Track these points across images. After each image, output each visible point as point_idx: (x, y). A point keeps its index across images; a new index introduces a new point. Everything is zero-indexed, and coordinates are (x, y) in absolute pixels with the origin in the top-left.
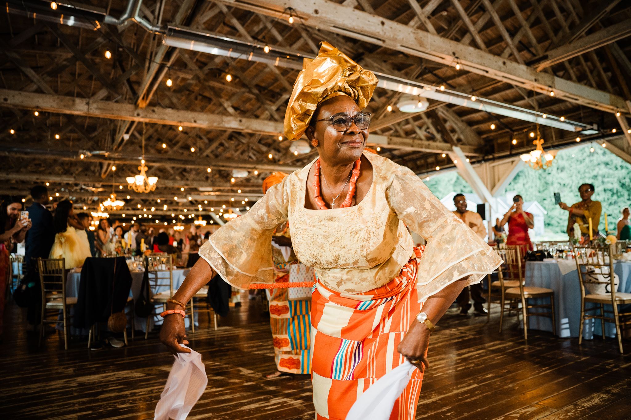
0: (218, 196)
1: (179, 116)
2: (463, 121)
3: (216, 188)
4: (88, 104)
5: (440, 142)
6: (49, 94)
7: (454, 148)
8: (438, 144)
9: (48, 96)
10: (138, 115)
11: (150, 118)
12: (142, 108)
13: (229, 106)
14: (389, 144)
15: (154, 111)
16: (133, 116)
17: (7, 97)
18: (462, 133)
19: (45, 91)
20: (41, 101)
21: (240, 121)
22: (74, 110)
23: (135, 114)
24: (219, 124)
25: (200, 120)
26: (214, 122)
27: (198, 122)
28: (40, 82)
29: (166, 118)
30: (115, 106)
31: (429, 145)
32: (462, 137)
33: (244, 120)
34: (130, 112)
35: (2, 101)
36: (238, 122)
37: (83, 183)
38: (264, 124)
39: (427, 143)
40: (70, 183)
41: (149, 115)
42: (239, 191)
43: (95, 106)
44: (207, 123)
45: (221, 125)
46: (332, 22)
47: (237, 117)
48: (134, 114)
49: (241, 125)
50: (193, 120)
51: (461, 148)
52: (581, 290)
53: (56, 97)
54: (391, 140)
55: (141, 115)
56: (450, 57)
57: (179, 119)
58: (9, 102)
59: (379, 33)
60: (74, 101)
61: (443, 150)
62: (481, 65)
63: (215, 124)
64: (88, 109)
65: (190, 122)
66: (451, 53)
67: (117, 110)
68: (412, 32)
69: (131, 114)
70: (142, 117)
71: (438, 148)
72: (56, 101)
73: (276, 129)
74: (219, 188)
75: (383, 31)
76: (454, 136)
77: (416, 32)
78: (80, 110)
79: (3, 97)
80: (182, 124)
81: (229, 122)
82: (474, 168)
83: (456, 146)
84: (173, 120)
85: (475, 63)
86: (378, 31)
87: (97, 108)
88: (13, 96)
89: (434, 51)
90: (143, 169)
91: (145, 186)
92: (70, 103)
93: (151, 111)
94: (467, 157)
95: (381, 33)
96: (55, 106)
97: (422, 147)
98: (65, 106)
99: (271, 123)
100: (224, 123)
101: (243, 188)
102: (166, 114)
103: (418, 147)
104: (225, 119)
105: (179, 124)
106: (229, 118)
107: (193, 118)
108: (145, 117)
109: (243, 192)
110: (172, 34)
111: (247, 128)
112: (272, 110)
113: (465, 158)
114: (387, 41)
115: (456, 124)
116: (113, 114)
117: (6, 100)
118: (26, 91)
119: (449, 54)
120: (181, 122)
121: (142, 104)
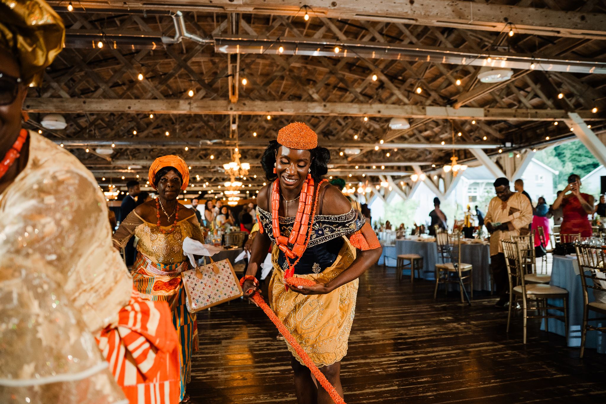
0: (341, 172)
1: (267, 107)
2: (582, 82)
3: (337, 165)
4: (190, 104)
5: (552, 109)
6: (161, 99)
7: (570, 114)
8: (549, 111)
9: (159, 101)
10: (231, 109)
11: (241, 110)
12: (234, 103)
13: (314, 93)
14: (486, 116)
15: (244, 104)
16: (227, 110)
17: (130, 105)
18: (581, 96)
19: (158, 97)
20: (154, 105)
21: (325, 106)
22: (179, 110)
23: (229, 109)
24: (304, 111)
25: (285, 108)
26: (298, 109)
27: (285, 110)
28: (153, 90)
29: (256, 109)
30: (212, 103)
31: (536, 113)
32: (582, 100)
33: (328, 105)
34: (224, 107)
35: (127, 109)
36: (322, 107)
37: (218, 166)
38: (348, 106)
39: (534, 111)
40: (207, 166)
41: (240, 109)
42: (357, 167)
43: (195, 105)
44: (293, 110)
45: (307, 111)
46: (352, 11)
47: (321, 103)
48: (227, 108)
49: (325, 110)
50: (279, 109)
51: (580, 114)
52: (584, 296)
53: (165, 101)
54: (488, 111)
55: (234, 109)
56: (501, 24)
57: (268, 109)
58: (132, 109)
59: (407, 12)
60: (178, 102)
61: (555, 118)
62: (546, 26)
63: (301, 111)
64: (190, 108)
65: (278, 111)
66: (502, 19)
67: (213, 107)
68: (448, 5)
69: (225, 108)
70: (235, 111)
71: (548, 116)
72: (165, 105)
73: (360, 111)
74: (339, 165)
75: (412, 10)
76: (570, 101)
77: (454, 4)
78: (184, 110)
79: (128, 106)
80: (270, 114)
81: (314, 108)
82: (597, 135)
83: (573, 111)
84: (262, 111)
85: (536, 25)
86: (405, 11)
87: (197, 107)
88: (135, 104)
89: (479, 20)
90: (237, 156)
91: (239, 172)
92: (176, 104)
93: (242, 105)
94: (588, 123)
95: (410, 12)
96: (164, 108)
97: (527, 117)
98: (172, 107)
99: (356, 106)
100: (309, 109)
101: (359, 165)
102: (255, 106)
103: (522, 117)
104: (310, 105)
105: (267, 114)
106: (314, 104)
107: (280, 107)
108: (237, 110)
109: (360, 167)
110: (220, 43)
111: (332, 112)
112: (356, 92)
113: (585, 124)
114: (419, 19)
115: (574, 87)
116: (210, 110)
117: (129, 108)
118: (143, 99)
119: (498, 21)
120: (269, 112)
121: (234, 99)
